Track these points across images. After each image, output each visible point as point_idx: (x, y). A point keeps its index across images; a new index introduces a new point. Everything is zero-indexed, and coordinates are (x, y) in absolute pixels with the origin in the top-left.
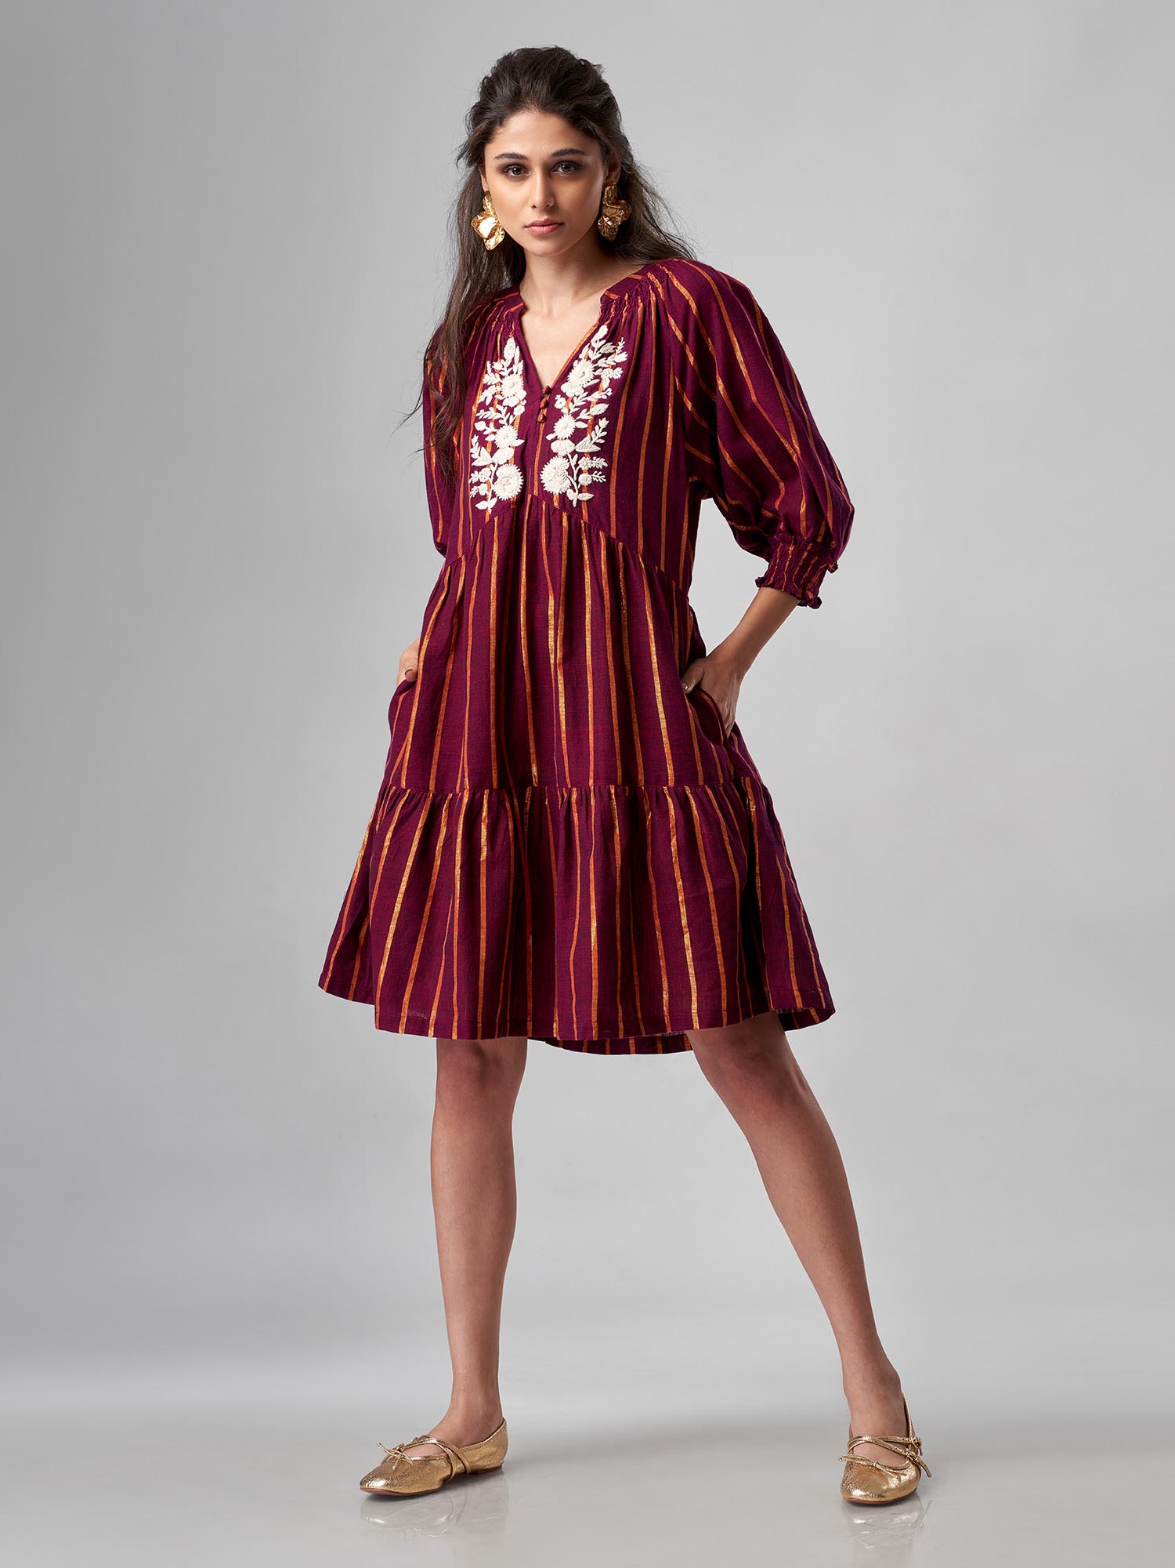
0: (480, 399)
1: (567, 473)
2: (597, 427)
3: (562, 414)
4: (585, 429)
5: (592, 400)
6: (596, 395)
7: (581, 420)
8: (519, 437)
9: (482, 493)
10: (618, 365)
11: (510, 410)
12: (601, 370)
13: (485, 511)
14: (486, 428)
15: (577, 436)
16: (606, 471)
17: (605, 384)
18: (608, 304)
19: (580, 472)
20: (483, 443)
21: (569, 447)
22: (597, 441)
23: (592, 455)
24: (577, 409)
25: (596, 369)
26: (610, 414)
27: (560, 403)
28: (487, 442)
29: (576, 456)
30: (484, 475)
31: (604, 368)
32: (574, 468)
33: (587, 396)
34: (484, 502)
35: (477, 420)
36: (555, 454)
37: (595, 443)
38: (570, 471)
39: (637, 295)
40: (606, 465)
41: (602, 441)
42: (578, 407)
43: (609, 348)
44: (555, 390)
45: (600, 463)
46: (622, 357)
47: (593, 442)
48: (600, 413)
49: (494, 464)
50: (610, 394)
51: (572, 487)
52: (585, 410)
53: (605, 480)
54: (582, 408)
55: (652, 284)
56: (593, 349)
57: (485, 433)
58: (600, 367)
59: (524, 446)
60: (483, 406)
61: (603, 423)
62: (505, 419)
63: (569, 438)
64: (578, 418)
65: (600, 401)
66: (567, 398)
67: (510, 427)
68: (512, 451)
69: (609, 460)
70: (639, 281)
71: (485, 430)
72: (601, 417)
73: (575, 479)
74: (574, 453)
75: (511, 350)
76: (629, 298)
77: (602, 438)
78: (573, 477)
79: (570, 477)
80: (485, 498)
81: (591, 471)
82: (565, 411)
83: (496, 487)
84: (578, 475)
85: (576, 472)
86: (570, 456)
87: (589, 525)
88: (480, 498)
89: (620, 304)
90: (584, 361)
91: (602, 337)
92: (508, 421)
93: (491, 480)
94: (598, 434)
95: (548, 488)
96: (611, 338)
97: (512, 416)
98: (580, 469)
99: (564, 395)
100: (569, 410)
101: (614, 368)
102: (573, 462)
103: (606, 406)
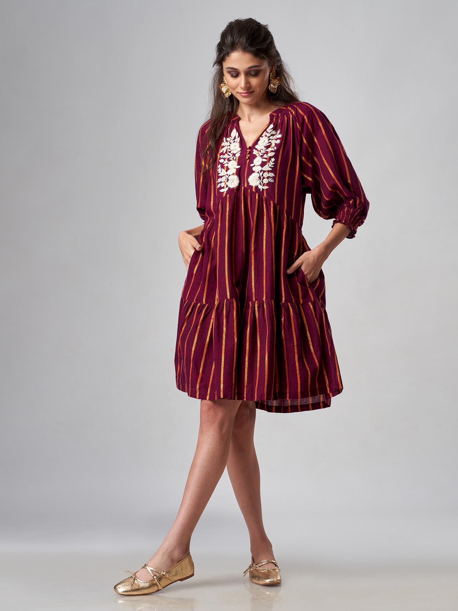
0: (221, 151)
1: (258, 178)
2: (270, 161)
3: (256, 156)
4: (266, 162)
5: (268, 151)
6: (269, 149)
7: (264, 158)
8: (238, 165)
9: (222, 186)
10: (278, 139)
11: (234, 155)
12: (271, 140)
13: (223, 193)
14: (224, 161)
15: (263, 164)
16: (274, 178)
17: (273, 145)
18: (272, 117)
19: (264, 178)
20: (223, 167)
21: (260, 168)
22: (271, 166)
23: (269, 171)
24: (262, 154)
25: (269, 139)
26: (275, 156)
27: (255, 152)
28: (225, 166)
29: (262, 172)
30: (223, 179)
31: (272, 140)
32: (261, 177)
33: (266, 149)
34: (223, 189)
35: (220, 159)
36: (254, 172)
37: (270, 167)
38: (260, 178)
39: (284, 114)
40: (274, 176)
41: (273, 166)
42: (263, 153)
43: (274, 132)
44: (253, 147)
45: (272, 175)
46: (280, 136)
47: (269, 166)
48: (272, 156)
49: (227, 175)
50: (276, 149)
51: (260, 184)
52: (266, 154)
53: (273, 181)
54: (264, 154)
55: (290, 111)
56: (268, 132)
57: (224, 163)
58: (271, 139)
59: (240, 168)
60: (222, 154)
61: (273, 160)
62: (232, 158)
63: (260, 165)
64: (263, 157)
65: (272, 151)
66: (258, 150)
67: (234, 161)
68: (235, 170)
69: (275, 174)
70: (285, 109)
71: (224, 162)
72: (272, 157)
73: (262, 180)
74: (261, 171)
75: (234, 133)
76: (281, 115)
77: (272, 165)
78: (261, 180)
79: (260, 180)
80: (223, 188)
81: (268, 178)
82: (258, 155)
83: (228, 183)
84: (263, 179)
85: (262, 178)
86: (260, 172)
87: (266, 199)
88: (221, 188)
89: (277, 117)
90: (264, 137)
91: (271, 128)
92: (233, 159)
93: (226, 181)
94: (271, 163)
95: (251, 184)
96: (275, 129)
97: (235, 157)
98: (264, 177)
99: (256, 149)
100: (259, 155)
101: (276, 140)
102: (261, 174)
103: (274, 153)
